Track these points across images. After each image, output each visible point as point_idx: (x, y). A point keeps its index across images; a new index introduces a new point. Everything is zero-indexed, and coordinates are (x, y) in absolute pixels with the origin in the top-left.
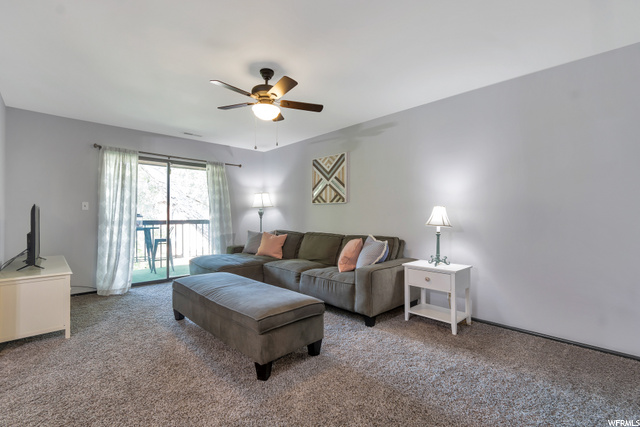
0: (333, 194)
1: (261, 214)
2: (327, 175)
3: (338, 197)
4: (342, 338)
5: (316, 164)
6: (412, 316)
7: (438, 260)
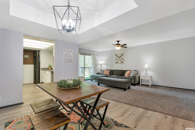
0: (121, 62)
1: (101, 66)
2: (119, 57)
3: (122, 62)
4: (132, 87)
5: (116, 55)
6: (142, 84)
7: (146, 74)
